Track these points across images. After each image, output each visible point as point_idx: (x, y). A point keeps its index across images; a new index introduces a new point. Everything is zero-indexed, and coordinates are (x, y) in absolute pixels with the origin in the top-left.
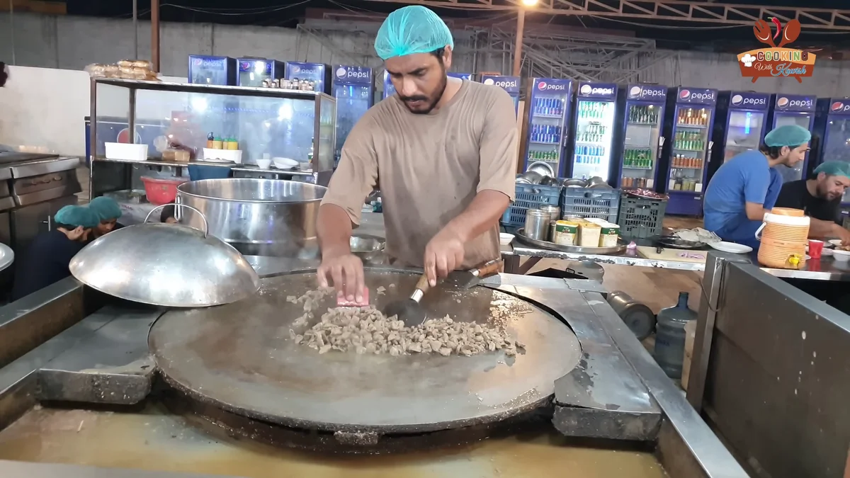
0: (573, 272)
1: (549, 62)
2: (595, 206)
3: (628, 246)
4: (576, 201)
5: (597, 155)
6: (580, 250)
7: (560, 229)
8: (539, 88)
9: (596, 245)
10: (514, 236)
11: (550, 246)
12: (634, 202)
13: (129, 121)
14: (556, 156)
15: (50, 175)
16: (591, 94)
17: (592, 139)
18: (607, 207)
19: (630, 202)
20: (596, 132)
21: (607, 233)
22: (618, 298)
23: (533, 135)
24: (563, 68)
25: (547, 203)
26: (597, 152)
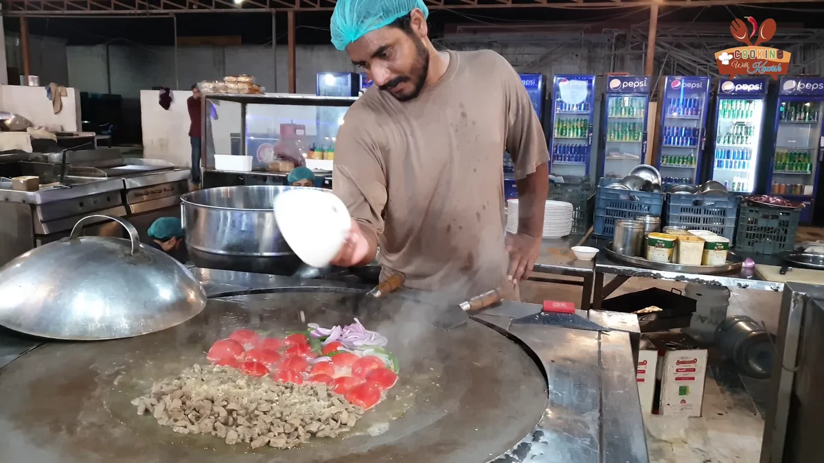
0: (679, 293)
1: (695, 62)
2: (706, 216)
3: (744, 264)
4: (683, 210)
5: (742, 159)
6: (679, 269)
7: (654, 243)
8: (672, 87)
9: (698, 262)
10: (598, 251)
11: (642, 263)
12: (756, 212)
13: (241, 135)
14: (693, 161)
15: (162, 185)
16: (734, 91)
17: (735, 141)
18: (722, 217)
19: (751, 211)
20: (741, 134)
21: (713, 249)
22: (742, 324)
23: (666, 138)
24: (710, 67)
25: (647, 212)
26: (743, 155)
